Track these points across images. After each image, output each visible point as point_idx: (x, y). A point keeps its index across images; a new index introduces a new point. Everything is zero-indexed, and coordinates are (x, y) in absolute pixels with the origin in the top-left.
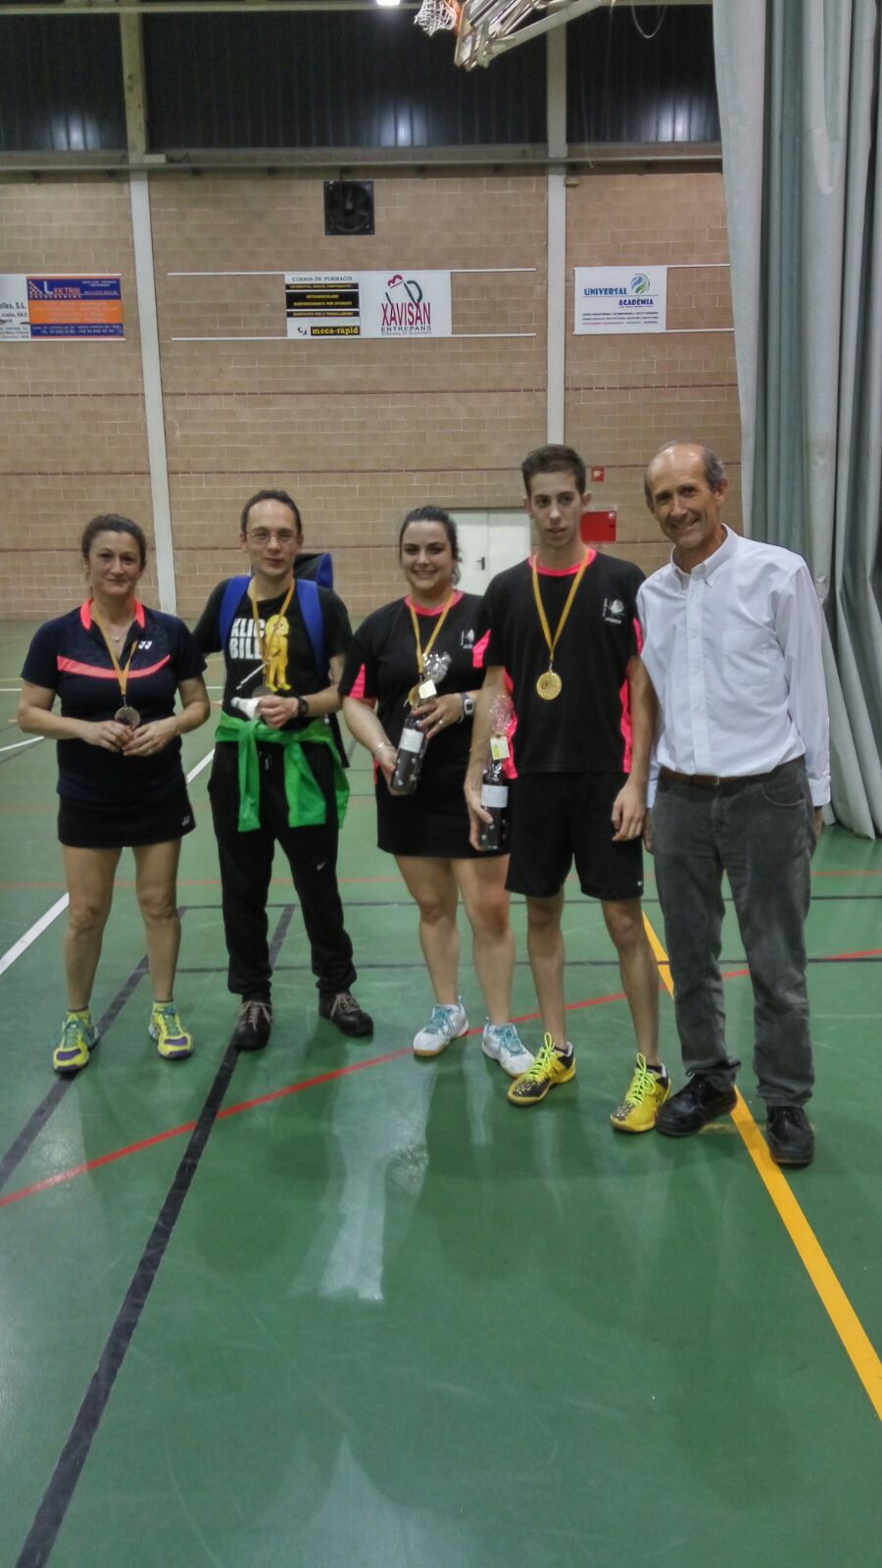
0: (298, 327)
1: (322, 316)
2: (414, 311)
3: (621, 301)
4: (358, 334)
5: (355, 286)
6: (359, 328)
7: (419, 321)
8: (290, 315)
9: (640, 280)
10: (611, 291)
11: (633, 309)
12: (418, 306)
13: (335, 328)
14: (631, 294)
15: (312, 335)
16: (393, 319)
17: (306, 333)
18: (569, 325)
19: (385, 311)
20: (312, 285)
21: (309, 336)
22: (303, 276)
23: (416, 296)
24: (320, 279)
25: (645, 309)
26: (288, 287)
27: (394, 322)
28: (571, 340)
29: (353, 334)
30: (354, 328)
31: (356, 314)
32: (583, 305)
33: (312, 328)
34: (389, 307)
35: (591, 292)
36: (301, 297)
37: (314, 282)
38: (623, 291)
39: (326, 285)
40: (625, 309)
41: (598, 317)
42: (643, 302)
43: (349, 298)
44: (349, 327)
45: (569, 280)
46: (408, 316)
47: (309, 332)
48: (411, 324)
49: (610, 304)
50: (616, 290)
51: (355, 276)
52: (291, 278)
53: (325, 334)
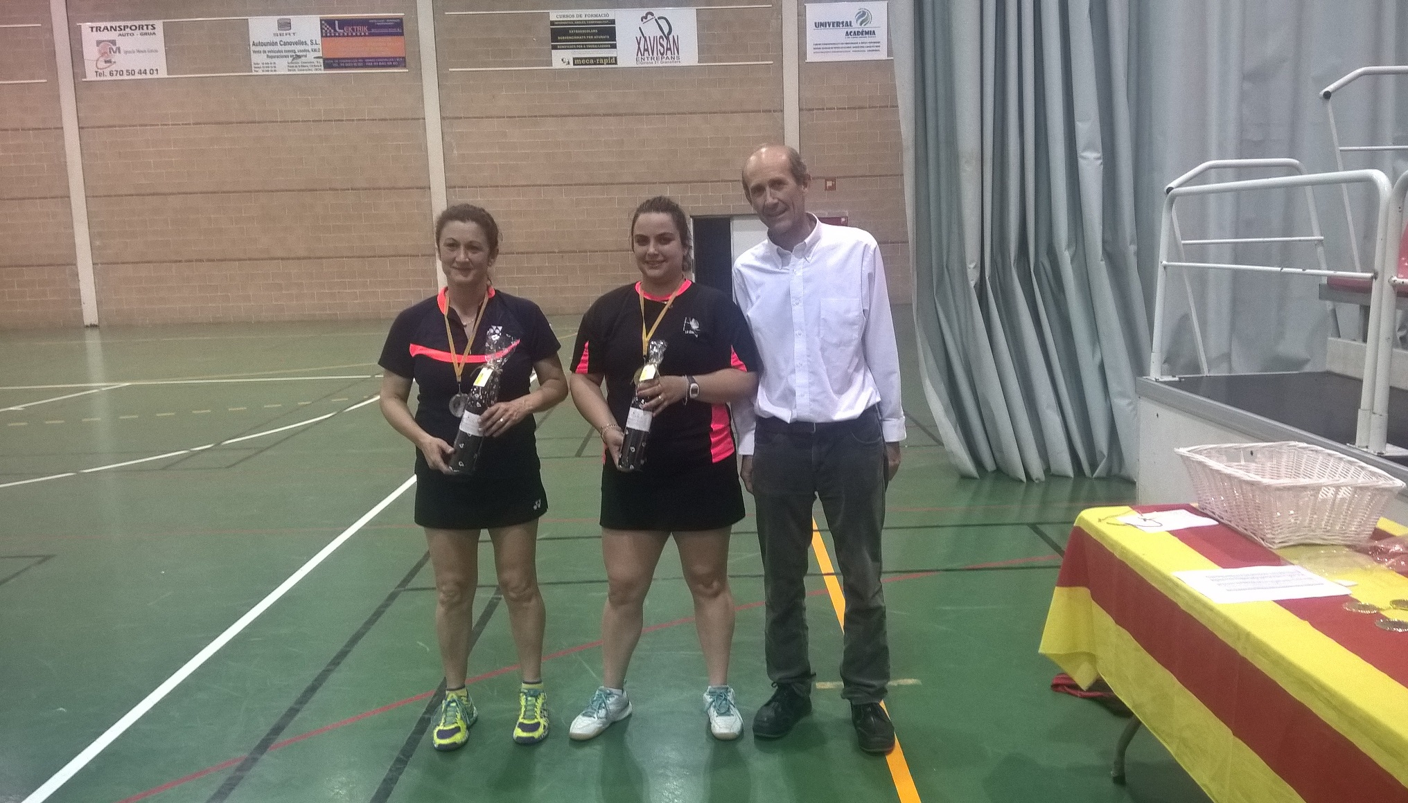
0: (562, 59)
1: (583, 48)
2: (665, 43)
3: (847, 32)
4: (616, 63)
5: (613, 22)
6: (616, 58)
7: (669, 52)
8: (555, 48)
9: (864, 14)
10: (838, 24)
11: (859, 39)
12: (668, 38)
13: (595, 59)
14: (856, 26)
15: (574, 64)
16: (645, 50)
17: (569, 63)
18: (802, 54)
19: (639, 44)
20: (574, 21)
21: (571, 66)
22: (566, 14)
23: (666, 31)
24: (581, 16)
25: (868, 39)
26: (552, 23)
27: (646, 53)
28: (805, 68)
29: (611, 64)
30: (611, 58)
31: (614, 46)
32: (813, 36)
33: (574, 59)
34: (643, 39)
35: (820, 25)
36: (565, 32)
37: (575, 19)
38: (848, 24)
39: (586, 21)
40: (851, 40)
41: (828, 46)
42: (867, 33)
43: (606, 33)
44: (607, 58)
45: (801, 15)
46: (659, 47)
47: (572, 63)
48: (662, 54)
49: (839, 35)
50: (843, 23)
51: (611, 14)
52: (555, 15)
53: (586, 64)
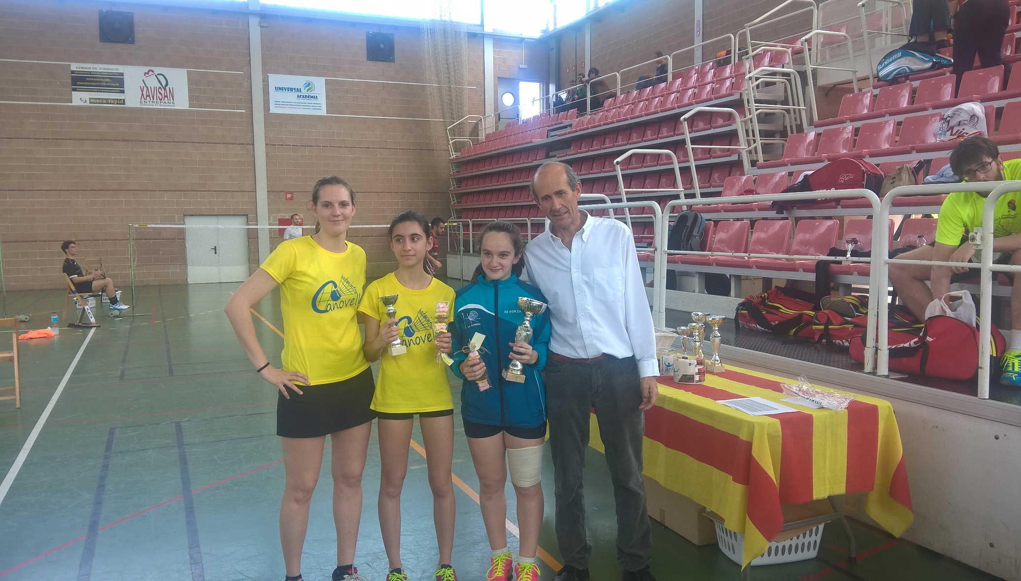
0: (80, 98)
1: (97, 92)
2: (163, 92)
3: (298, 95)
4: (124, 104)
5: (122, 74)
6: (124, 100)
7: (166, 99)
8: (75, 90)
9: (309, 84)
10: (292, 89)
11: (306, 101)
12: (165, 89)
13: (107, 99)
14: (304, 92)
15: (90, 103)
16: (147, 96)
17: (86, 102)
18: (267, 107)
19: (142, 91)
20: (90, 72)
21: (88, 104)
22: (84, 66)
23: (164, 83)
24: (96, 69)
25: (313, 101)
26: (73, 72)
27: (148, 98)
28: (269, 118)
29: (120, 104)
30: (120, 100)
31: (123, 92)
32: (274, 96)
33: (90, 99)
34: (145, 89)
35: (279, 89)
36: (83, 79)
37: (91, 70)
38: (299, 90)
39: (100, 72)
40: (301, 100)
41: (284, 103)
42: (312, 97)
43: (118, 83)
44: (117, 100)
45: (266, 82)
46: (158, 94)
47: (88, 101)
48: (161, 100)
49: (292, 97)
50: (295, 89)
51: (121, 69)
52: (74, 67)
53: (100, 103)
